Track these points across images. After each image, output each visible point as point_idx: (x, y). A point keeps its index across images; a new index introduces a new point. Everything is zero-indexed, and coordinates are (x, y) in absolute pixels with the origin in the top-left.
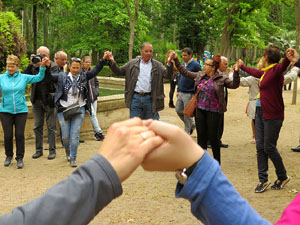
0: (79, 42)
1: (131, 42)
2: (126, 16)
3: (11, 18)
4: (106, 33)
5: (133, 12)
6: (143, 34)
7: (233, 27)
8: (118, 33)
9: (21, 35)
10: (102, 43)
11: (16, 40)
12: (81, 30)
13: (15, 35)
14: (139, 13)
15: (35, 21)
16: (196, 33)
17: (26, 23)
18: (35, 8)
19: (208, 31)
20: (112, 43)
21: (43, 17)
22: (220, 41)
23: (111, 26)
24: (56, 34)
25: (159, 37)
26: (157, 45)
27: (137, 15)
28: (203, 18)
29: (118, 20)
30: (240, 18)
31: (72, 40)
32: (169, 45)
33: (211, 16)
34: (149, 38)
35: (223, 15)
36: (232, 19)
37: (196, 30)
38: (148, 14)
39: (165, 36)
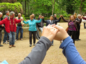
0: (38, 11)
1: (53, 11)
2: (51, 3)
3: (19, 4)
4: (46, 8)
5: (53, 2)
6: (56, 8)
7: (83, 6)
8: (49, 8)
9: (22, 9)
10: (45, 11)
11: (21, 10)
12: (38, 7)
13: (20, 9)
14: (55, 2)
15: (25, 5)
16: (72, 8)
17: (23, 6)
18: (25, 1)
19: (75, 7)
20: (47, 11)
21: (28, 4)
22: (79, 10)
23: (47, 6)
24: (31, 9)
25: (61, 9)
26: (60, 11)
27: (54, 3)
28: (74, 3)
29: (49, 4)
30: (85, 3)
31: (36, 10)
32: (64, 11)
33: (76, 3)
34: (58, 9)
35: (80, 2)
36: (82, 4)
37: (72, 7)
38: (57, 2)
39: (62, 9)
